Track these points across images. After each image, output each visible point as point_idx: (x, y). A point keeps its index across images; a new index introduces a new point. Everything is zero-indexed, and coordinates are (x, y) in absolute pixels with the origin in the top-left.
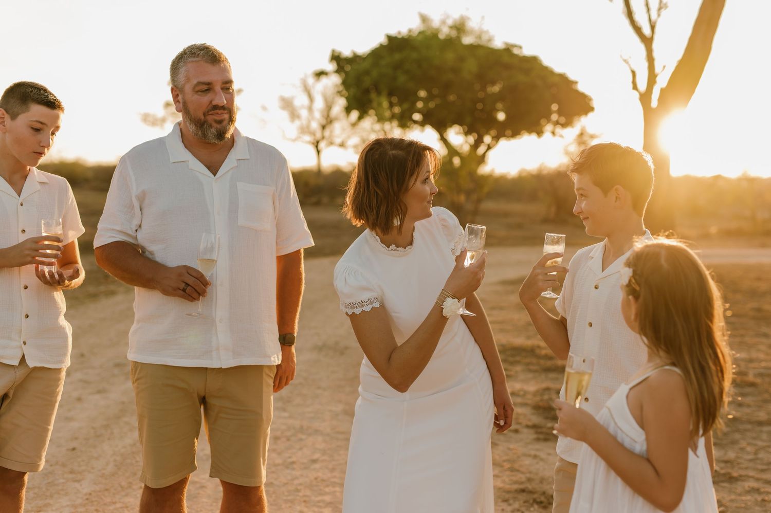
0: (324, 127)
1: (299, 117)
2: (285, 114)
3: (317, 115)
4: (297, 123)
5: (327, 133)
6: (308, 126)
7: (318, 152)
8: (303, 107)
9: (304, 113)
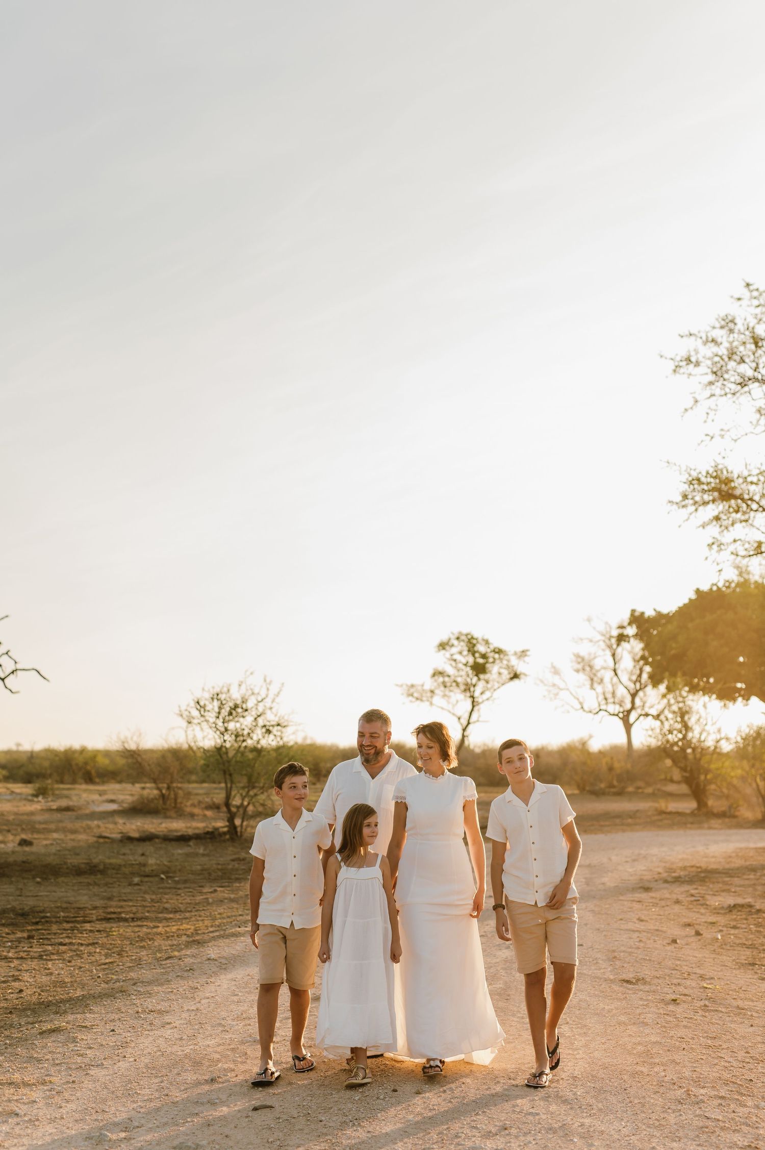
0: (634, 696)
1: (601, 681)
2: (583, 678)
3: (624, 678)
4: (599, 689)
5: (638, 702)
6: (614, 693)
7: (628, 727)
8: (605, 668)
9: (608, 675)
